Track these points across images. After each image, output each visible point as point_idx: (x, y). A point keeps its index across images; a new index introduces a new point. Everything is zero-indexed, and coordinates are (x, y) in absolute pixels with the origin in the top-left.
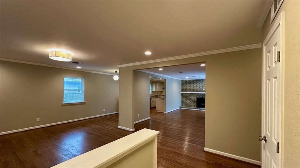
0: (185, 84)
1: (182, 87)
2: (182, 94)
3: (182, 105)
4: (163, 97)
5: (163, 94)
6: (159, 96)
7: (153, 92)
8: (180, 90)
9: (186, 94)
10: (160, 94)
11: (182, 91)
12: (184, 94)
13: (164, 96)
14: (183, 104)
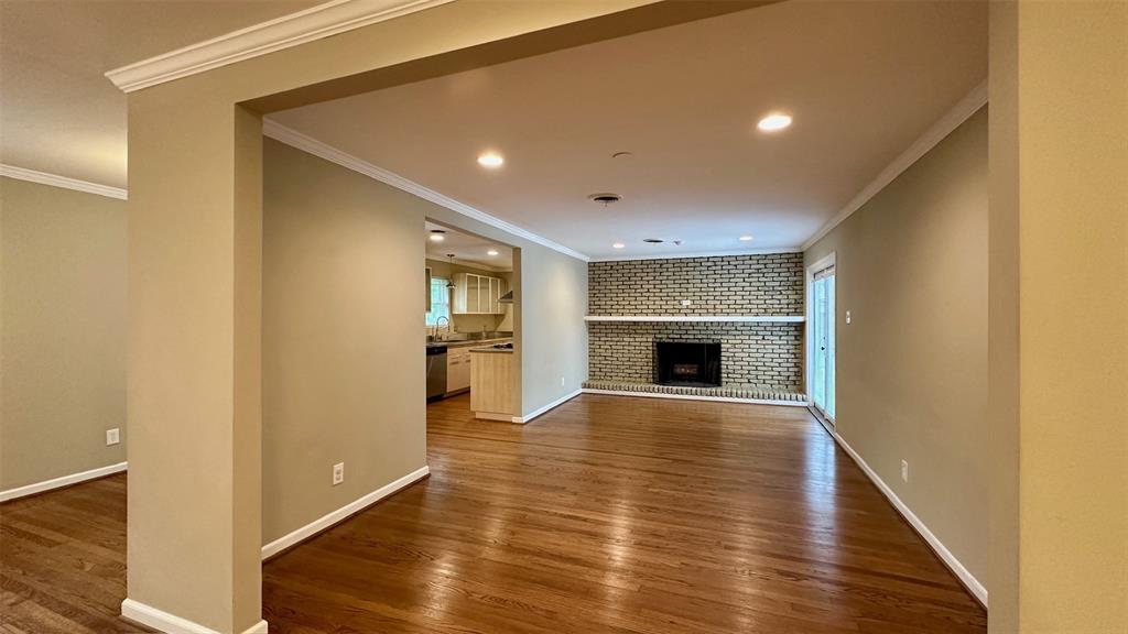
0: (603, 278)
1: (592, 295)
2: (592, 326)
3: (592, 375)
4: (508, 341)
5: (507, 326)
6: (487, 338)
7: (455, 317)
8: (585, 308)
9: (611, 323)
10: (492, 329)
11: (591, 313)
12: (600, 323)
13: (510, 334)
14: (596, 372)
